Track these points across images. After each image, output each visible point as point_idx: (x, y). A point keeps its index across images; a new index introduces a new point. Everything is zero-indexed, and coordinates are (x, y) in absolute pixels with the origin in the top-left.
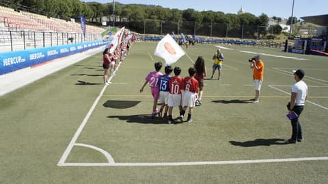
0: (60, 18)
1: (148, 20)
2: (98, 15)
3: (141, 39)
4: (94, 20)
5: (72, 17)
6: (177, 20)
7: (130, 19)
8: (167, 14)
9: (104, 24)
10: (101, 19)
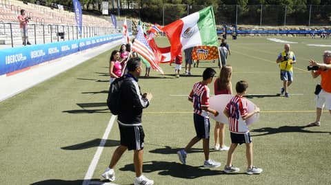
0: (41, 4)
1: (168, 5)
4: (91, 7)
7: (141, 4)
10: (99, 6)
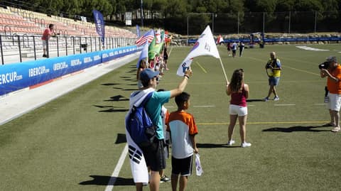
0: (64, 17)
1: (193, 14)
2: (118, 10)
3: (183, 42)
4: (114, 18)
5: (81, 15)
6: (235, 12)
7: (165, 14)
8: (220, 3)
9: (129, 22)
10: (123, 17)
